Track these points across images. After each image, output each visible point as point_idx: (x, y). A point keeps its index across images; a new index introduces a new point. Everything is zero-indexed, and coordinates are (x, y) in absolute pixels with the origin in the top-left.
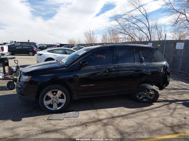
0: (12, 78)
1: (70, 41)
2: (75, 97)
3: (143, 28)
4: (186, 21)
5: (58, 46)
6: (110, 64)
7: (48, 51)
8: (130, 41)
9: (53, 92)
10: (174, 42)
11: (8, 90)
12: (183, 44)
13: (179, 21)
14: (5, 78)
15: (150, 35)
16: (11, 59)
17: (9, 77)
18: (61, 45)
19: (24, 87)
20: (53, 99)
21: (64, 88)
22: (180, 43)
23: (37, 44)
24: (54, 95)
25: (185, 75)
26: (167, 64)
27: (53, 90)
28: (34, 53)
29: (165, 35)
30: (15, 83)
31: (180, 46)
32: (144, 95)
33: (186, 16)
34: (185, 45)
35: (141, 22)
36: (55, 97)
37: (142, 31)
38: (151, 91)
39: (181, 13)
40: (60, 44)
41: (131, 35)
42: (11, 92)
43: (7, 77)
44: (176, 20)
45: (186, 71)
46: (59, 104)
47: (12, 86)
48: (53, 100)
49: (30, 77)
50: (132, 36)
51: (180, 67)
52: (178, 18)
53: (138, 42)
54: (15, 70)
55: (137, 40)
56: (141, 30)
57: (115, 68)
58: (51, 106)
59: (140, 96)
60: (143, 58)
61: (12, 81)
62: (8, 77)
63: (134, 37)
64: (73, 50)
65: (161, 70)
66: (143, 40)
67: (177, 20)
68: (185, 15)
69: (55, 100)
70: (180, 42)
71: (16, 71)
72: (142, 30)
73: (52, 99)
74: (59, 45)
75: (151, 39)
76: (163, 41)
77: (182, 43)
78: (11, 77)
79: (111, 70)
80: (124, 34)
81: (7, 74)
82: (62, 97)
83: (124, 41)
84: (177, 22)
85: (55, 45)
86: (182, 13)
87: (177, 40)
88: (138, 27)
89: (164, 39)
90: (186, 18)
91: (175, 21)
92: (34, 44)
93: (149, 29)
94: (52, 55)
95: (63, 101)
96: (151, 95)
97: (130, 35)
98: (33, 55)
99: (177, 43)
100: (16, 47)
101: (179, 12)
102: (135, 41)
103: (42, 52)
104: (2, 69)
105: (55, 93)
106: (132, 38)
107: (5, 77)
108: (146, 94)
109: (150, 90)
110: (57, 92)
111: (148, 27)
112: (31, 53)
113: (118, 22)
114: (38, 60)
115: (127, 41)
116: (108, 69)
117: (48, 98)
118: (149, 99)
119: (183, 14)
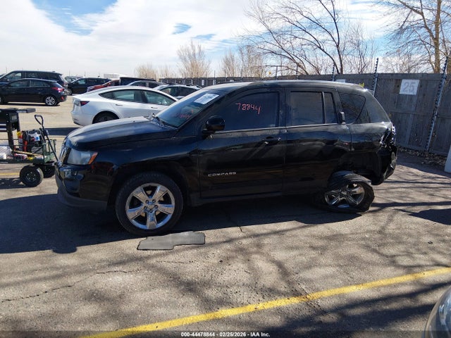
0: (32, 158)
1: (142, 70)
2: (196, 201)
3: (324, 42)
4: (423, 30)
5: (116, 83)
6: (271, 125)
7: (102, 95)
8: (295, 73)
9: (146, 189)
10: (396, 79)
11: (22, 187)
12: (416, 83)
13: (407, 28)
14: (14, 159)
15: (341, 61)
16: (27, 111)
17: (25, 155)
18: (125, 81)
19: (82, 176)
20: (147, 205)
21: (171, 180)
22: (410, 81)
23: (63, 78)
24: (148, 195)
25: (418, 154)
26: (393, 127)
27: (148, 185)
28: (58, 99)
29: (377, 62)
30: (39, 170)
31: (409, 88)
32: (342, 196)
33: (423, 16)
34: (421, 86)
35: (320, 28)
36: (151, 200)
37: (323, 50)
38: (356, 187)
39: (412, 9)
40: (122, 78)
41: (296, 59)
42: (33, 191)
43: (19, 157)
44: (401, 24)
45: (420, 146)
46: (161, 217)
47: (33, 177)
48: (147, 207)
49: (95, 154)
50: (298, 61)
51: (408, 137)
52: (404, 22)
53: (312, 76)
54: (39, 140)
55: (310, 70)
56: (320, 48)
57: (280, 134)
58: (142, 220)
59: (331, 199)
60: (343, 113)
61: (31, 165)
62: (23, 157)
63: (302, 65)
64: (161, 92)
65: (380, 141)
66: (322, 73)
67: (403, 25)
68: (422, 14)
69: (150, 207)
70: (410, 78)
71: (40, 142)
72: (322, 47)
73: (145, 204)
74: (119, 79)
75: (342, 69)
76: (370, 74)
77: (414, 81)
78: (29, 155)
79: (275, 139)
80: (279, 57)
81: (17, 149)
82: (166, 200)
83: (279, 74)
84: (401, 30)
85: (107, 80)
86: (414, 10)
87: (403, 74)
88: (313, 40)
89: (373, 72)
90: (424, 21)
91: (397, 28)
92: (56, 76)
93: (338, 46)
94: (111, 104)
95: (169, 210)
96: (356, 196)
97: (292, 59)
98: (56, 104)
99: (404, 81)
100: (12, 85)
101: (408, 7)
102: (304, 73)
103: (88, 97)
104: (5, 135)
105: (149, 192)
106: (298, 65)
107: (14, 157)
108: (345, 193)
109: (355, 185)
110: (154, 189)
111: (337, 41)
112: (50, 100)
113: (266, 26)
114: (77, 117)
115: (285, 73)
116: (267, 138)
117: (136, 203)
118: (352, 205)
119: (418, 12)
